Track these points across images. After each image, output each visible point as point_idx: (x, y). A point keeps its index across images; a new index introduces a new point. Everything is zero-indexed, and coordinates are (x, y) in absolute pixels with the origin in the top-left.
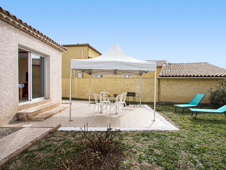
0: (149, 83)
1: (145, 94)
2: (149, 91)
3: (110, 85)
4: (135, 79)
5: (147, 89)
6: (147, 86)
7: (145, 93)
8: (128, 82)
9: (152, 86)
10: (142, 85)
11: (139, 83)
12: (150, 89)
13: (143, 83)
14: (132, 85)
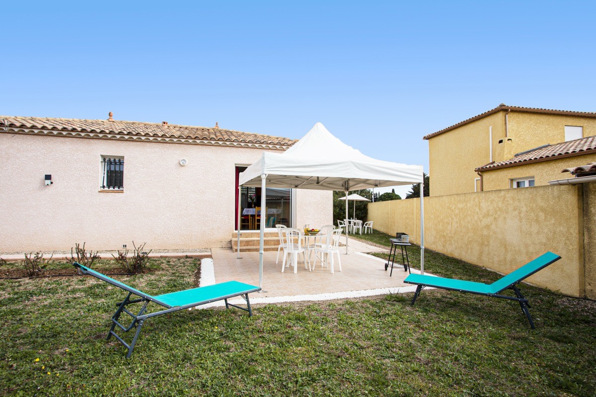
0: (543, 210)
1: (532, 253)
2: (544, 241)
3: (456, 215)
4: (503, 193)
5: (538, 233)
6: (537, 221)
7: (531, 249)
8: (488, 206)
9: (553, 221)
10: (522, 215)
11: (515, 210)
12: (546, 230)
13: (524, 209)
14: (497, 216)
